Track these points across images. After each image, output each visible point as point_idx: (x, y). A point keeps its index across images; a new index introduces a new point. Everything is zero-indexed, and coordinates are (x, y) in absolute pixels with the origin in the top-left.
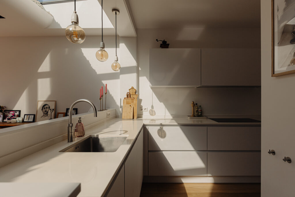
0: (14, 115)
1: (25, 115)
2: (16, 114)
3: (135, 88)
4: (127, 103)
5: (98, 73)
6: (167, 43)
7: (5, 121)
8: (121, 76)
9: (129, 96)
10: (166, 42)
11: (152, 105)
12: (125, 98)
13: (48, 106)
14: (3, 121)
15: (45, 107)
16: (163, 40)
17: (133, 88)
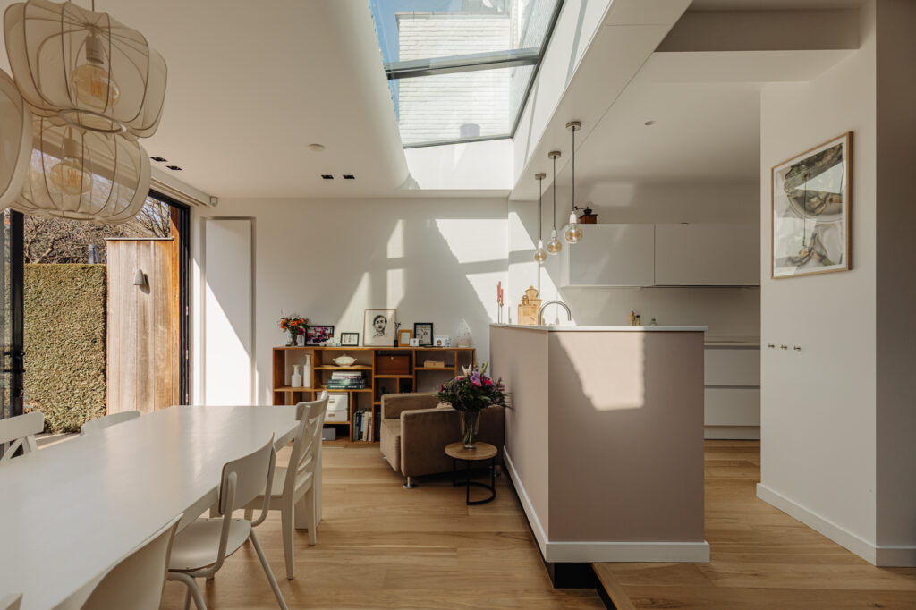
0: (324, 334)
1: (342, 334)
2: (327, 332)
3: (536, 287)
4: (525, 314)
5: (460, 262)
6: (593, 213)
7: (308, 343)
8: (511, 266)
9: (525, 300)
10: (591, 211)
11: (555, 317)
12: (520, 306)
13: (383, 319)
14: (306, 345)
15: (379, 319)
16: (585, 207)
17: (532, 288)
